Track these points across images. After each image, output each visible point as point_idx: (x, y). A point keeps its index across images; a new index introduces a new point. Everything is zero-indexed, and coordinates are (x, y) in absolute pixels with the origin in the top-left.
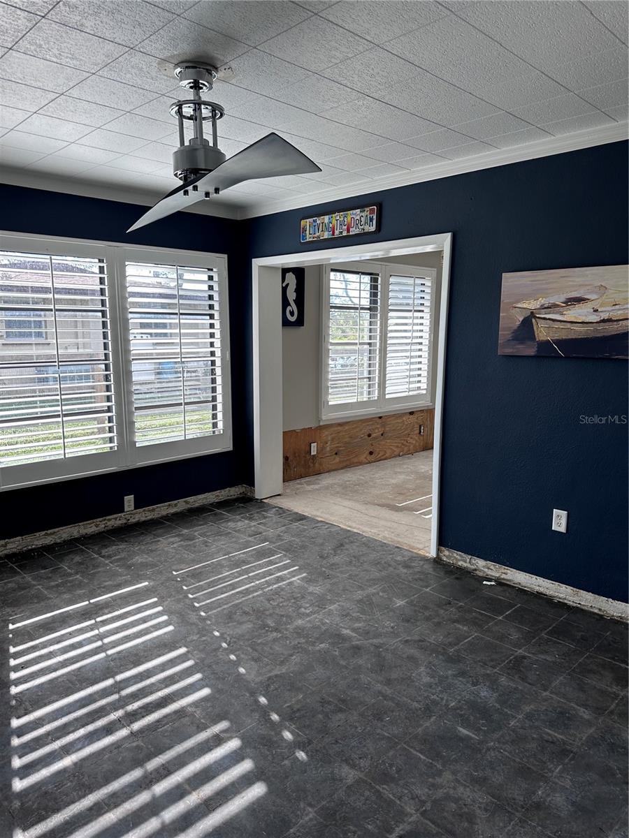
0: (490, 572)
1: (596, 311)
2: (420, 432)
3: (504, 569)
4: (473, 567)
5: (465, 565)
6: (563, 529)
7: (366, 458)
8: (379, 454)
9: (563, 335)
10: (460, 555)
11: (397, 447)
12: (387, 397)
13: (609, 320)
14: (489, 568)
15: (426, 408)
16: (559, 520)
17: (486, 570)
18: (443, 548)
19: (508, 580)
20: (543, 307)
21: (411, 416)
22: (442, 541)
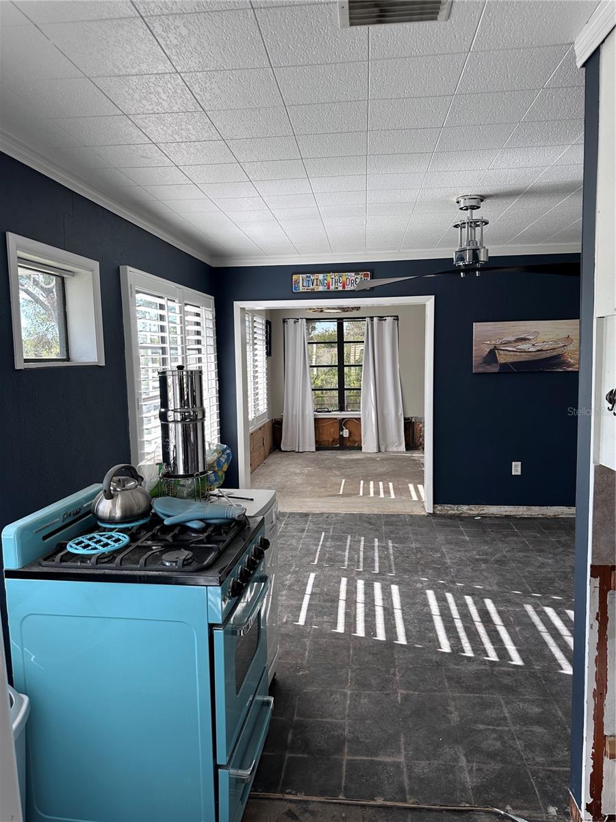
0: (472, 512)
1: (534, 345)
2: (263, 444)
3: (481, 507)
4: (459, 512)
5: (454, 512)
6: (519, 473)
9: (515, 359)
10: (450, 507)
12: (259, 414)
13: (542, 350)
14: (471, 510)
16: (516, 468)
17: (469, 512)
18: (436, 505)
19: (486, 514)
20: (502, 344)
22: (435, 502)
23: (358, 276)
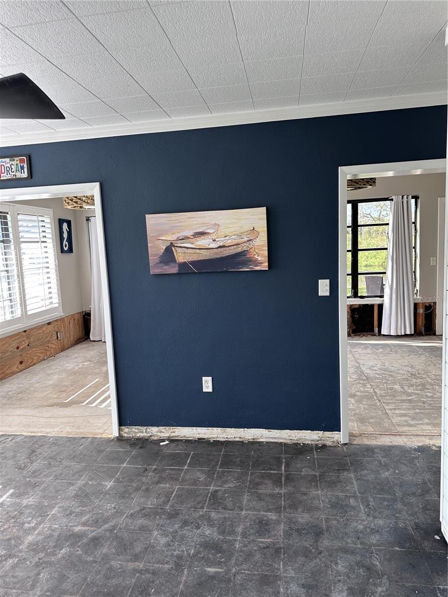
0: (162, 435)
1: (214, 240)
2: (58, 337)
3: (172, 429)
4: (149, 435)
5: (142, 435)
6: (210, 390)
7: (17, 368)
8: (28, 362)
9: (195, 258)
10: (138, 429)
11: (42, 353)
12: (29, 313)
13: (224, 246)
14: (161, 432)
15: (60, 318)
16: (207, 385)
17: (159, 434)
18: (123, 427)
19: (176, 437)
20: (179, 239)
21: (49, 326)
22: (121, 423)
23: (13, 163)
